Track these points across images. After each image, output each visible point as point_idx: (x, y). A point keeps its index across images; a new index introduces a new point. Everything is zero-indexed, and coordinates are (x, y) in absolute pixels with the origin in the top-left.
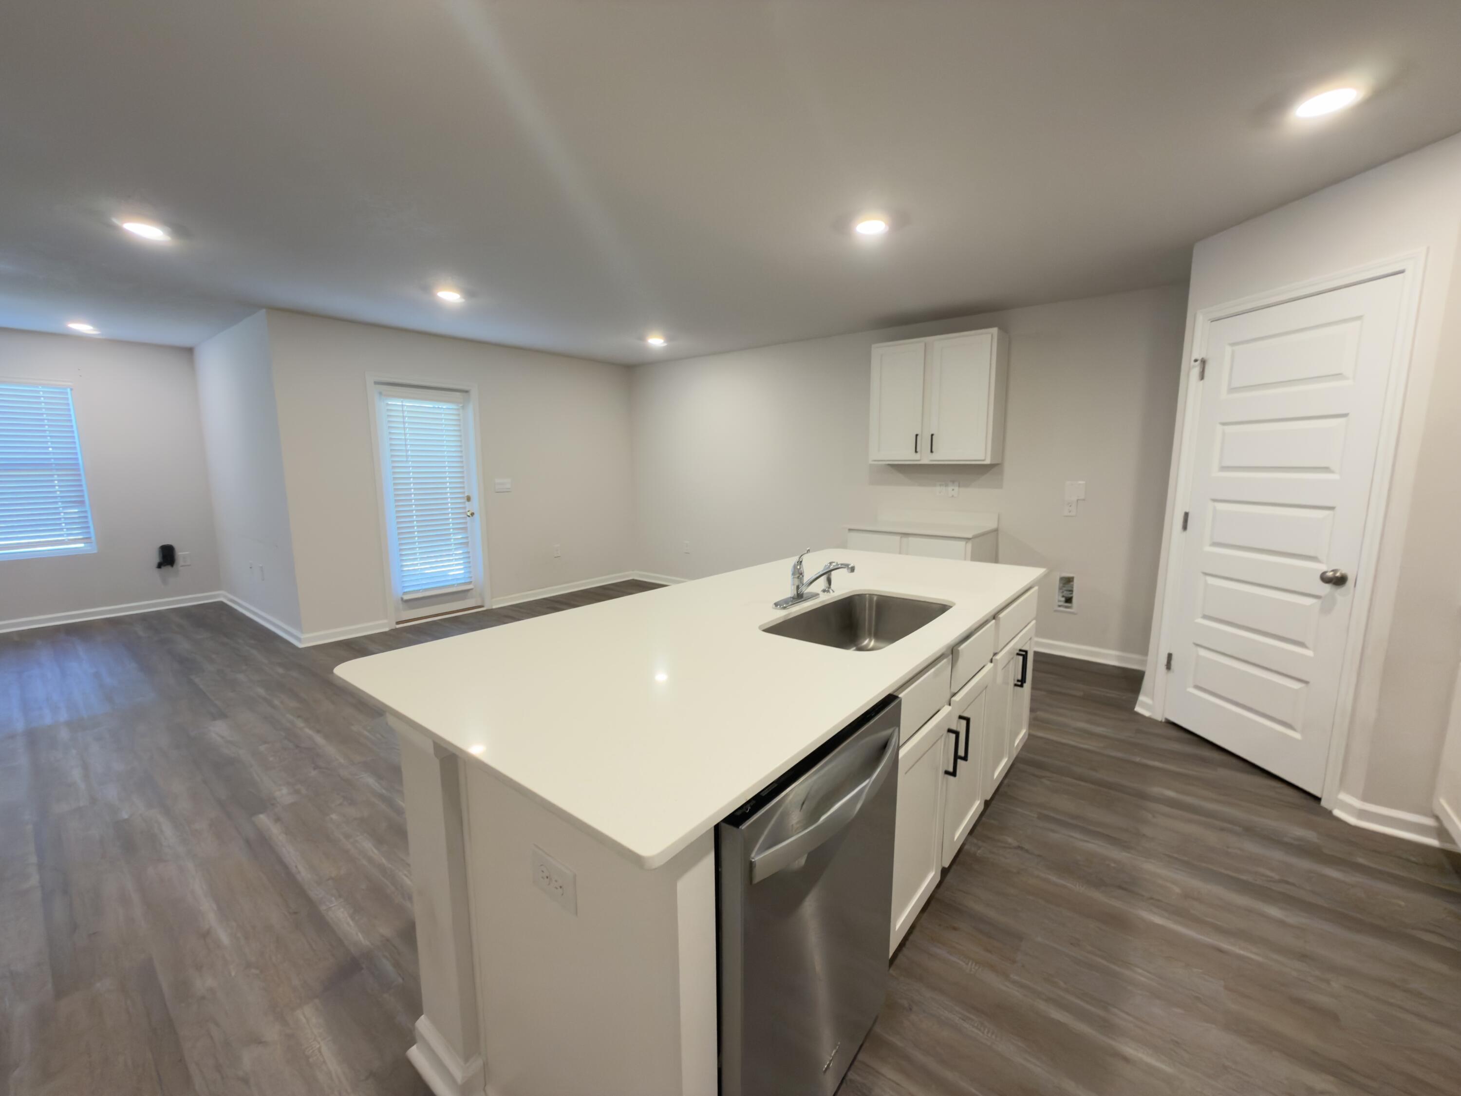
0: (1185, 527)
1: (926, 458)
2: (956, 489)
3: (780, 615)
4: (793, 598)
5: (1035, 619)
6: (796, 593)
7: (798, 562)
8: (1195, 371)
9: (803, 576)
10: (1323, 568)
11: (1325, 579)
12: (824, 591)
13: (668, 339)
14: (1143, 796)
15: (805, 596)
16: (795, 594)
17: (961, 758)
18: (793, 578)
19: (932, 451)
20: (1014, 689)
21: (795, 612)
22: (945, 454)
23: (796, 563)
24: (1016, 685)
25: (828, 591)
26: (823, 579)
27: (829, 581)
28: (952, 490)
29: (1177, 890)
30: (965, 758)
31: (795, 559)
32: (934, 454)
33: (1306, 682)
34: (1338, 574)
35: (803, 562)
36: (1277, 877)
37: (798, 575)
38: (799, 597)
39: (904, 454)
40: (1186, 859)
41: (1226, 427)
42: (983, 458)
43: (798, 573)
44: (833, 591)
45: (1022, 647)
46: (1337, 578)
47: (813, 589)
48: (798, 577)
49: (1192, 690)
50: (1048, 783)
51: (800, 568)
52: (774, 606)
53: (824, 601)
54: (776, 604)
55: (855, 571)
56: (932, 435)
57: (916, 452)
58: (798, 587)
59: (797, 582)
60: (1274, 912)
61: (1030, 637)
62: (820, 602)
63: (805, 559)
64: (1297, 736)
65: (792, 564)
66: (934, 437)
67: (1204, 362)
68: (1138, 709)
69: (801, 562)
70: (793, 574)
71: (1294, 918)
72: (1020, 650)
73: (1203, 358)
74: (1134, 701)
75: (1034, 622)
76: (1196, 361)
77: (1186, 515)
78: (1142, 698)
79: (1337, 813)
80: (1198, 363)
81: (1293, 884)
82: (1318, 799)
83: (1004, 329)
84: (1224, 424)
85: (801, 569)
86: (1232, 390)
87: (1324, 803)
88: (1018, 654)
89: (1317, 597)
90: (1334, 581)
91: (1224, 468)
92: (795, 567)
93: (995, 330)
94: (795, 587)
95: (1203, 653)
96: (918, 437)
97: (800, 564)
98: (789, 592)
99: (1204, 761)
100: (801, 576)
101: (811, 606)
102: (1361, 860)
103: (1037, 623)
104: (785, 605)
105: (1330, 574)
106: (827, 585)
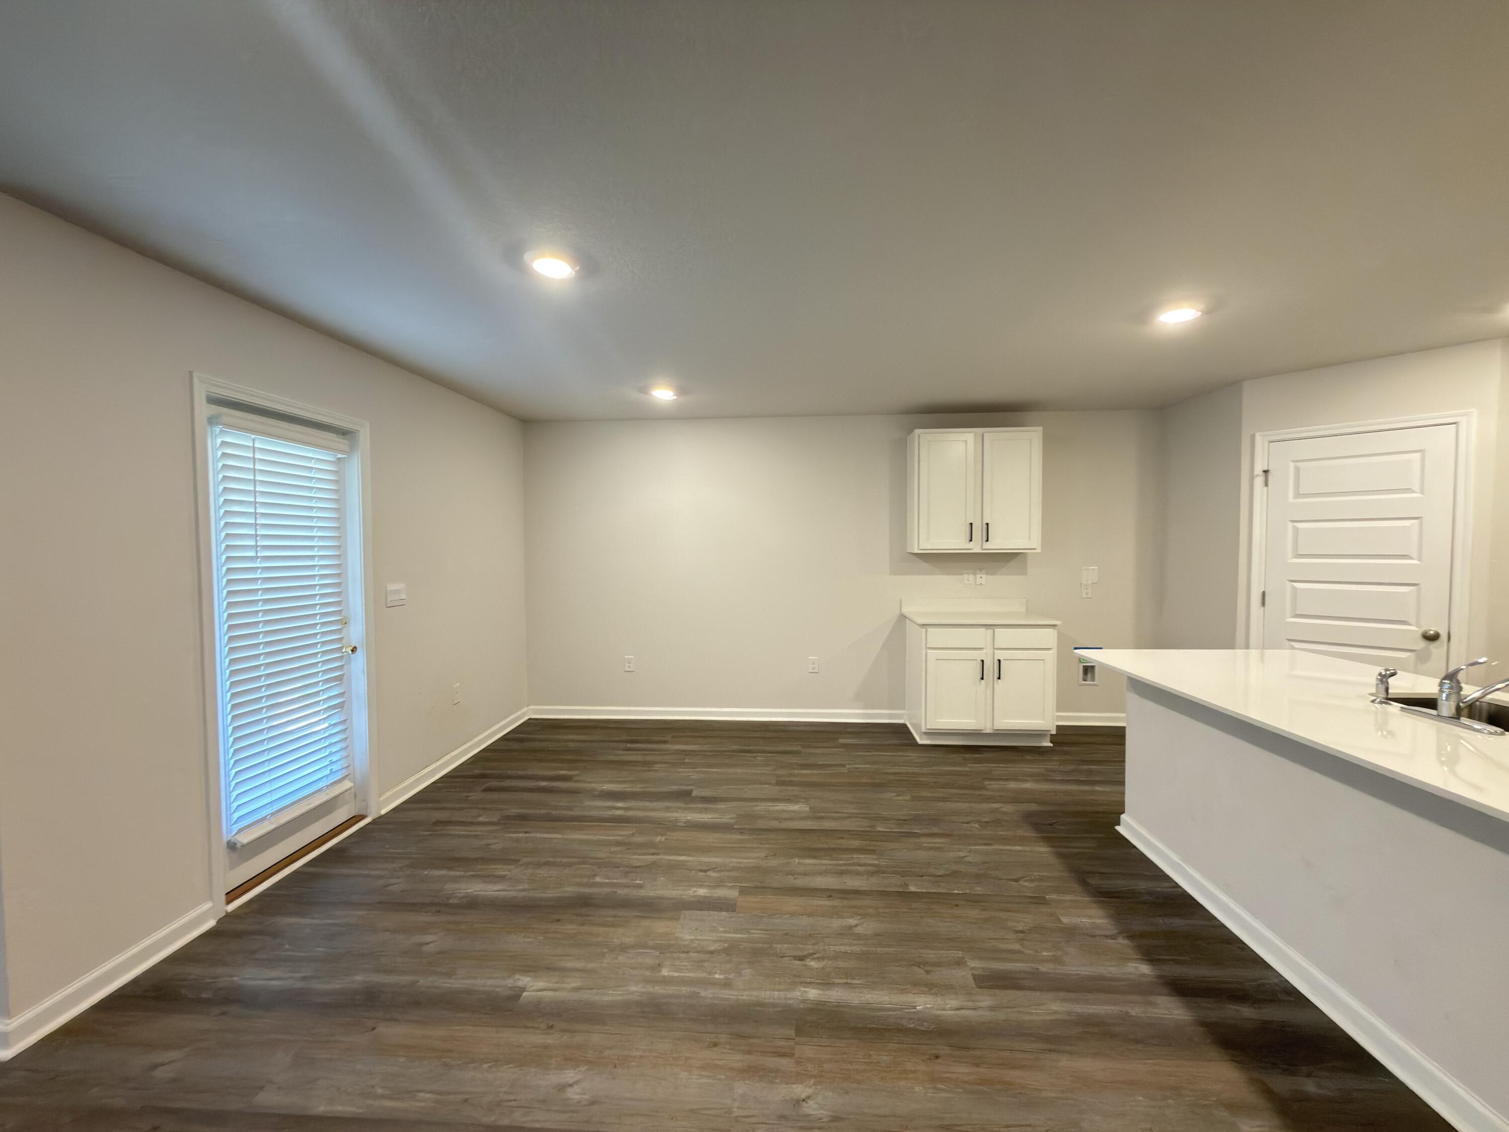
0: (1263, 604)
1: (976, 547)
2: (984, 576)
8: (1258, 480)
13: (681, 391)
19: (987, 540)
34: (1430, 633)
39: (956, 542)
42: (1035, 547)
46: (1432, 635)
56: (987, 524)
57: (970, 540)
67: (1267, 472)
73: (1266, 469)
76: (1263, 471)
77: (1264, 594)
89: (1411, 651)
90: (1430, 638)
91: (1298, 556)
93: (1040, 429)
96: (973, 526)
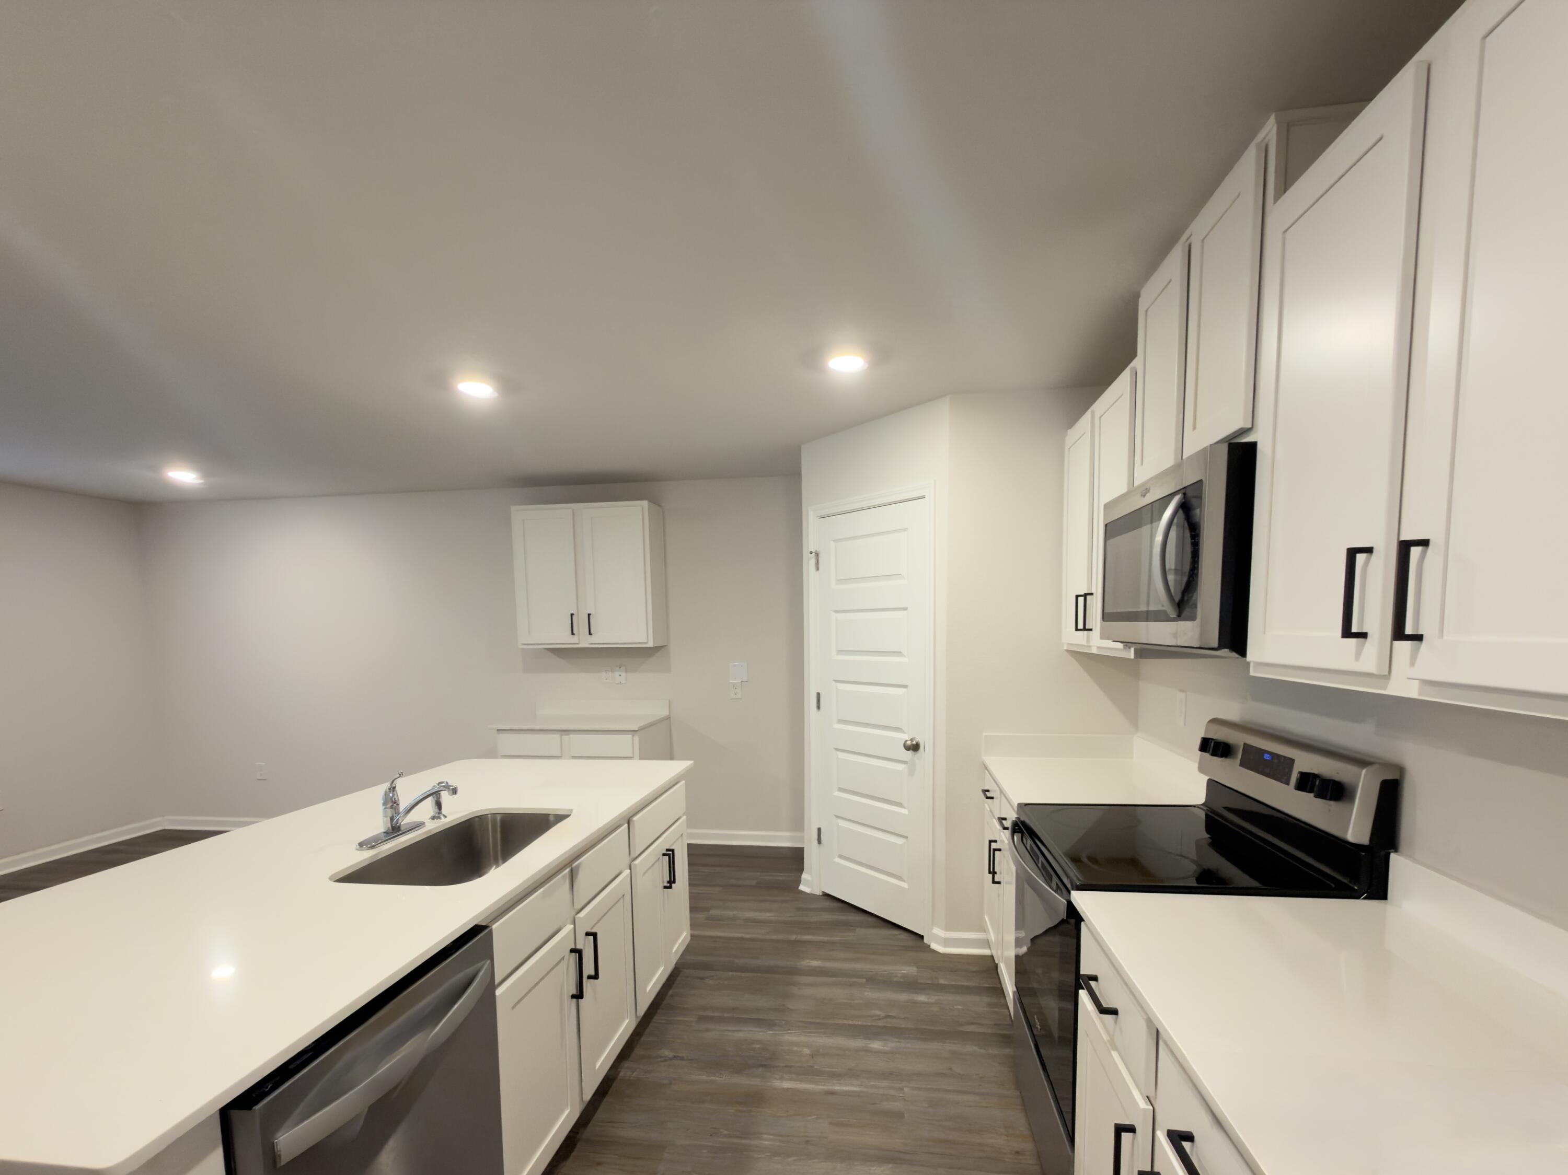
0: (819, 707)
1: (585, 642)
2: (623, 674)
3: (364, 857)
4: (386, 833)
5: (684, 814)
6: (390, 826)
7: (389, 789)
8: (812, 562)
9: (398, 805)
10: (906, 737)
11: (908, 748)
12: (433, 818)
14: (794, 971)
15: (402, 828)
16: (389, 828)
17: (590, 977)
18: (385, 808)
19: (590, 634)
20: (664, 891)
21: (386, 850)
22: (605, 636)
23: (388, 790)
24: (665, 887)
25: (439, 818)
26: (430, 802)
27: (439, 805)
28: (619, 676)
29: (806, 1051)
30: (596, 976)
31: (386, 786)
32: (592, 636)
33: (906, 837)
34: (914, 743)
35: (397, 789)
36: (883, 1014)
37: (391, 804)
38: (395, 830)
39: (561, 637)
40: (818, 1021)
41: (838, 615)
42: (645, 641)
43: (391, 802)
44: (445, 817)
45: (671, 846)
46: (913, 745)
47: (412, 818)
48: (392, 807)
49: (838, 860)
50: (711, 982)
51: (393, 795)
52: (358, 846)
53: (430, 831)
54: (361, 845)
55: (459, 792)
56: (589, 615)
57: (573, 634)
58: (392, 819)
59: (390, 812)
60: (876, 1045)
61: (681, 834)
62: (426, 832)
63: (399, 784)
64: (905, 885)
65: (382, 793)
66: (591, 616)
67: (817, 555)
68: (802, 887)
69: (394, 788)
70: (385, 804)
71: (891, 1045)
72: (667, 850)
73: (816, 551)
74: (799, 881)
75: (684, 817)
76: (811, 553)
77: (818, 694)
78: (804, 876)
79: (934, 946)
80: (813, 554)
81: (894, 1017)
82: (922, 937)
83: (655, 501)
84: (836, 612)
85: (396, 797)
86: (839, 581)
87: (926, 940)
88: (664, 855)
89: (905, 762)
90: (912, 748)
91: (840, 652)
92: (386, 794)
93: (645, 503)
94: (389, 818)
95: (842, 823)
96: (574, 617)
97: (393, 791)
98: (379, 825)
99: (847, 925)
100: (395, 805)
101: (414, 838)
102: (942, 981)
103: (687, 818)
104: (373, 844)
105: (909, 743)
106: (437, 810)
